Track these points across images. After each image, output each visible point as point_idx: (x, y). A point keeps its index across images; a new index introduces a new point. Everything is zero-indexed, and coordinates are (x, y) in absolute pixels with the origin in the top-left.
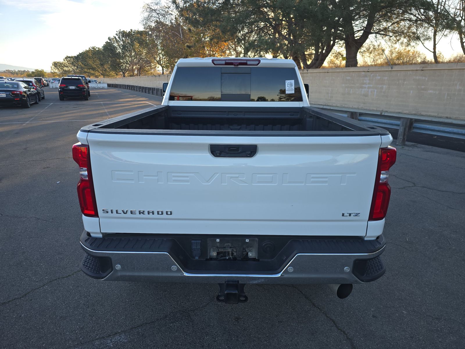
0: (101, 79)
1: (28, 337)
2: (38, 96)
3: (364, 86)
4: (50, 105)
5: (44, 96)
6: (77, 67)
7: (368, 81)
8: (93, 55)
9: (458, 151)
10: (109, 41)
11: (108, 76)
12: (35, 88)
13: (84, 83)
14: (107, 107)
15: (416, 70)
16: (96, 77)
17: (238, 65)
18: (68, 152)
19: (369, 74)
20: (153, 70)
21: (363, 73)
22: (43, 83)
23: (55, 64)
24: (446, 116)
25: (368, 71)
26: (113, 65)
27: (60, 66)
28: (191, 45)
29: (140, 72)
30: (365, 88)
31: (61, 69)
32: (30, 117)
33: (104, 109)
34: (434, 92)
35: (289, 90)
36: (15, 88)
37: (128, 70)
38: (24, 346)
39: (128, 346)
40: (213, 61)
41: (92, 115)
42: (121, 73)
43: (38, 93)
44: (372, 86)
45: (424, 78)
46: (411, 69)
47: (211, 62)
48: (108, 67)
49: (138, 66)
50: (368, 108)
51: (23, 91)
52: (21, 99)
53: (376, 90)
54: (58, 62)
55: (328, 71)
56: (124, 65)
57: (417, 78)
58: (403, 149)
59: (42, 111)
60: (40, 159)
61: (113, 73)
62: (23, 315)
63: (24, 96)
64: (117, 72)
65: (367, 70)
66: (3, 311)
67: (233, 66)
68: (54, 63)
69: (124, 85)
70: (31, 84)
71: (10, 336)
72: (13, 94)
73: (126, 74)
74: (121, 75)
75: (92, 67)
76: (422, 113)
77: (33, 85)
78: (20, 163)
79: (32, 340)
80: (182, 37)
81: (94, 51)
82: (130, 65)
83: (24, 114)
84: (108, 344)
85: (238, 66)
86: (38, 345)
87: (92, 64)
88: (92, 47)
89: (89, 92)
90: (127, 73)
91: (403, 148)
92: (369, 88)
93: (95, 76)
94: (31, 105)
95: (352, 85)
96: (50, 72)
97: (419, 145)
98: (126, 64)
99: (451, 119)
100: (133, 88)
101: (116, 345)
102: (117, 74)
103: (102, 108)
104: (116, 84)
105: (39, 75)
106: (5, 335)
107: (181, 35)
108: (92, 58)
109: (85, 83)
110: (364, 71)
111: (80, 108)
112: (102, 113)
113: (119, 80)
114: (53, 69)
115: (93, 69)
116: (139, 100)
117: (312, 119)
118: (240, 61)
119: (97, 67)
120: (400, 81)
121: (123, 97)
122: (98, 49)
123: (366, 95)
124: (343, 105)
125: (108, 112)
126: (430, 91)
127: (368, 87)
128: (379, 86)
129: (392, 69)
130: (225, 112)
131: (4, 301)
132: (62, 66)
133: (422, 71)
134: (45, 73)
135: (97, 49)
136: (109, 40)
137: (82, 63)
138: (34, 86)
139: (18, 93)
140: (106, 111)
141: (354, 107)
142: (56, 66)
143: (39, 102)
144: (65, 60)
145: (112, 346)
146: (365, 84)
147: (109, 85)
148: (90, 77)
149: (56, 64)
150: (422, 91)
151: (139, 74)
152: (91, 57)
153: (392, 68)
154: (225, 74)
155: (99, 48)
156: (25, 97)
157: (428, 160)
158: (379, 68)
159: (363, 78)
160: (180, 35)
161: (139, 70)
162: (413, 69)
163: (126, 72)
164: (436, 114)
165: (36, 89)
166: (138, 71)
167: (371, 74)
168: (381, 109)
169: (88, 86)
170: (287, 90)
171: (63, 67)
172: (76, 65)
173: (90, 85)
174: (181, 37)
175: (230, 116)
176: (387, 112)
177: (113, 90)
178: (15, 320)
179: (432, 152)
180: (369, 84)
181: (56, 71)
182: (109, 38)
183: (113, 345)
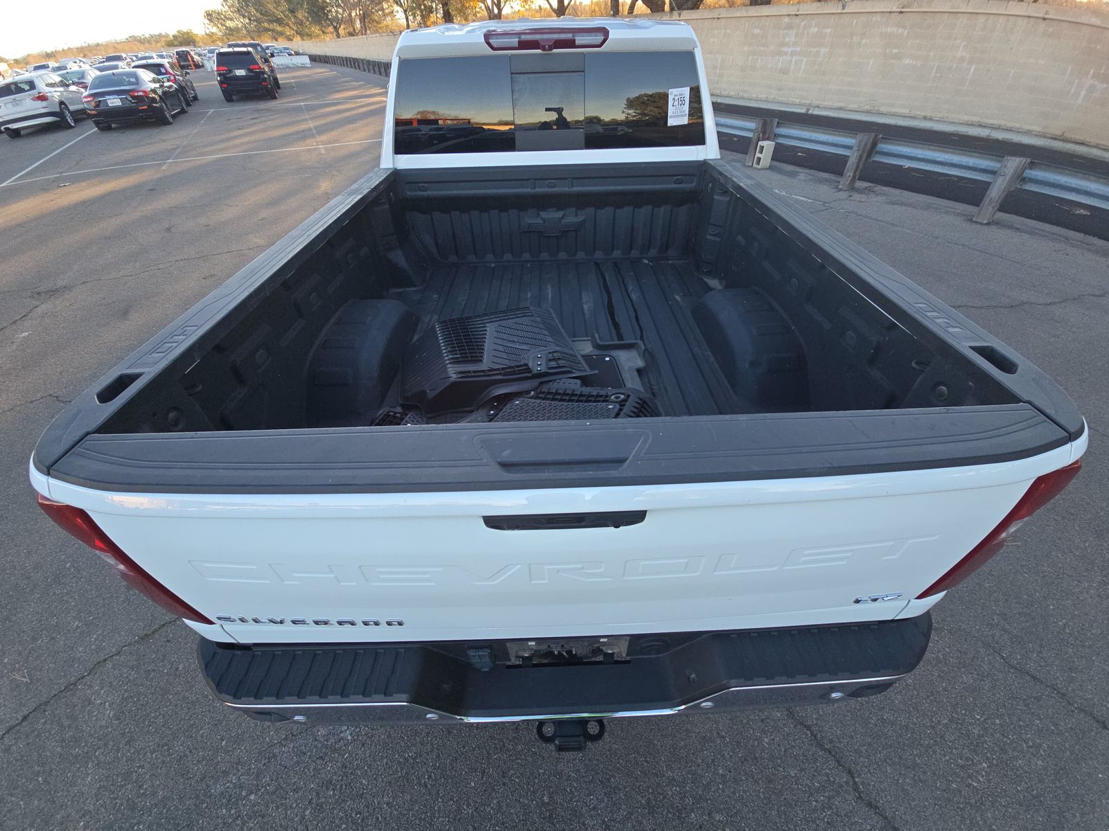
0: (298, 44)
1: (193, 724)
2: (184, 95)
3: (785, 49)
4: (210, 113)
5: (196, 94)
6: (250, 20)
7: (793, 39)
9: (947, 199)
11: (310, 36)
12: (172, 78)
13: (260, 62)
14: (313, 114)
15: (890, 12)
16: (289, 39)
17: (551, 48)
18: (246, 234)
19: (796, 20)
20: (388, 19)
21: (786, 20)
22: (193, 61)
23: (208, 15)
24: (924, 114)
25: (797, 15)
26: (313, 11)
27: (217, 18)
29: (365, 25)
30: (786, 54)
31: (222, 25)
32: (175, 146)
33: (307, 120)
34: (914, 63)
35: (675, 117)
36: (132, 84)
37: (342, 20)
38: (187, 748)
39: (379, 736)
40: (487, 36)
41: (285, 136)
42: (331, 29)
43: (182, 89)
44: (798, 49)
45: (900, 30)
46: (880, 10)
47: (483, 40)
48: (305, 17)
49: (359, 11)
50: (784, 99)
51: (149, 90)
52: (150, 106)
53: (805, 59)
54: (212, 11)
55: (719, 15)
56: (333, 10)
57: (889, 30)
58: (850, 198)
59: (195, 131)
60: (197, 256)
61: (316, 29)
62: (181, 667)
63: (154, 100)
64: (322, 26)
65: (794, 13)
66: (144, 655)
67: (539, 51)
68: (206, 12)
69: (339, 57)
70: (163, 70)
71: (160, 722)
72: (134, 97)
73: (341, 31)
74: (331, 33)
75: (276, 17)
76: (881, 109)
77: (167, 73)
78: (161, 266)
79: (201, 732)
82: (344, 10)
83: (164, 141)
84: (342, 735)
85: (551, 50)
86: (213, 744)
87: (275, 10)
89: (276, 79)
90: (342, 27)
91: (851, 196)
92: (793, 54)
93: (286, 37)
94: (174, 116)
95: (762, 48)
96: (204, 33)
97: (879, 188)
98: (337, 6)
99: (932, 120)
100: (356, 64)
101: (358, 736)
102: (323, 32)
103: (304, 117)
104: (328, 54)
105: (187, 39)
106: (152, 720)
109: (263, 60)
110: (789, 15)
111: (263, 119)
112: (303, 131)
113: (329, 45)
114: (209, 26)
115: (279, 21)
116: (369, 93)
117: (727, 199)
118: (556, 36)
119: (285, 16)
120: (855, 38)
121: (340, 89)
123: (784, 72)
124: (741, 94)
125: (315, 128)
126: (907, 61)
127: (792, 51)
128: (812, 49)
129: (843, 9)
130: (528, 180)
131: (145, 632)
132: (222, 19)
133: (901, 14)
134: (196, 35)
137: (257, 10)
138: (170, 74)
139: (141, 94)
140: (311, 125)
141: (760, 96)
142: (210, 20)
143: (189, 108)
144: (224, 4)
145: (350, 738)
146: (787, 45)
147: (314, 59)
149: (210, 16)
150: (891, 61)
151: (364, 29)
153: (844, 7)
154: (522, 75)
156: (156, 103)
157: (896, 226)
158: (818, 8)
159: (785, 31)
161: (363, 18)
162: (884, 10)
163: (340, 27)
164: (906, 111)
165: (175, 81)
166: (361, 23)
167: (802, 21)
168: (808, 102)
169: (272, 67)
170: (671, 117)
171: (224, 21)
172: (246, 14)
173: (275, 61)
175: (538, 190)
176: (819, 107)
177: (322, 71)
178: (167, 680)
179: (902, 204)
180: (795, 44)
181: (214, 30)
183: (351, 735)
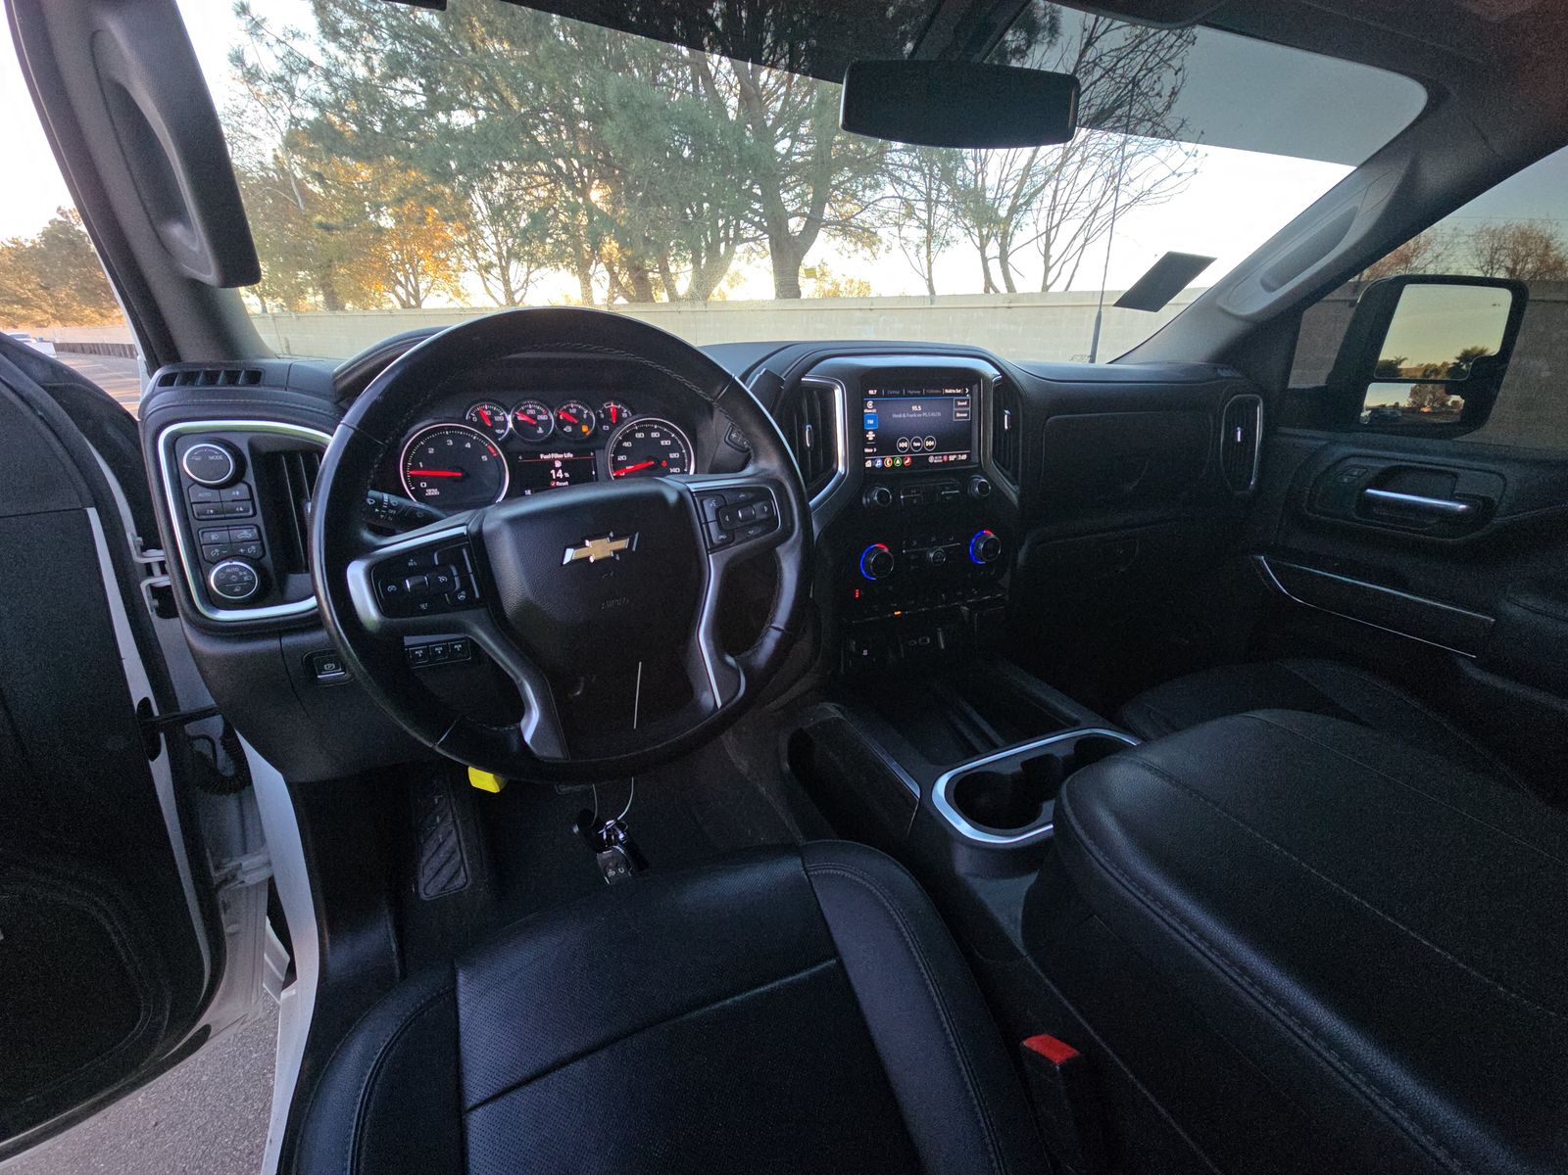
8: (15, 262)
10: (60, 218)
11: (79, 321)
21: (858, 314)
25: (871, 309)
28: (332, 221)
48: (69, 296)
75: (17, 296)
80: (301, 206)
81: (16, 249)
88: (10, 239)
107: (300, 200)
108: (15, 270)
115: (24, 302)
119: (35, 296)
122: (31, 245)
135: (28, 245)
136: (62, 214)
148: (15, 327)
152: (12, 269)
155: (33, 242)
160: (297, 201)
162: (987, 305)
174: (298, 206)
182: (59, 209)
